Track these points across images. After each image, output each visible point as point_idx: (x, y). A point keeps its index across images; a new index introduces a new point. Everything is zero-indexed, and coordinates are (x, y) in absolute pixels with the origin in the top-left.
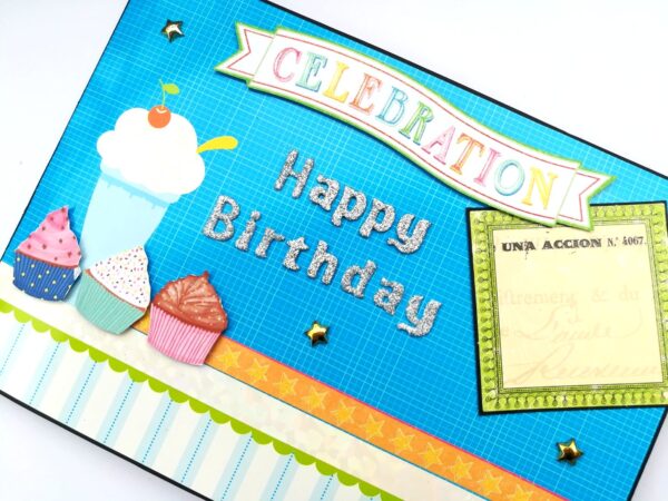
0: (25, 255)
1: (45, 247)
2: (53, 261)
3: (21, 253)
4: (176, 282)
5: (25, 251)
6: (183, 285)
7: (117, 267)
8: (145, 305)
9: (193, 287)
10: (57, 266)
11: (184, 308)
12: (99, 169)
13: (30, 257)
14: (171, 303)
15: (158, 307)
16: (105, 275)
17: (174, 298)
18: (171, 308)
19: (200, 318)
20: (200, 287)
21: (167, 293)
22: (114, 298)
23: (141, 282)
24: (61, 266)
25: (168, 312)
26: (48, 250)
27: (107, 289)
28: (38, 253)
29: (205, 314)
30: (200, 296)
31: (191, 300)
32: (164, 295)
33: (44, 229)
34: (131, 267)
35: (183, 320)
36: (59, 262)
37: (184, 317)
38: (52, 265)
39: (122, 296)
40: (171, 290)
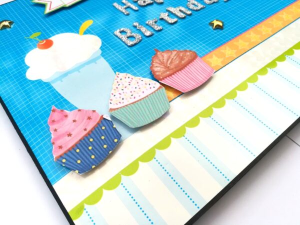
0: (65, 153)
1: (70, 135)
2: (85, 133)
3: (61, 156)
4: (153, 65)
5: (61, 152)
6: (157, 63)
7: (121, 92)
8: (158, 85)
9: (161, 58)
10: (91, 131)
11: (172, 67)
12: (45, 83)
13: (69, 150)
14: (164, 72)
15: (163, 79)
16: (122, 101)
17: (162, 70)
18: (168, 73)
19: (183, 62)
20: (163, 56)
21: (157, 72)
22: (142, 101)
23: (140, 82)
24: (94, 128)
25: (170, 75)
26: (73, 133)
27: (133, 103)
28: (70, 143)
29: (182, 59)
30: (169, 57)
31: (169, 62)
32: (157, 74)
33: (56, 130)
34: (127, 84)
35: (180, 70)
36: (89, 128)
37: (178, 69)
38: (88, 134)
39: (143, 96)
40: (156, 69)
